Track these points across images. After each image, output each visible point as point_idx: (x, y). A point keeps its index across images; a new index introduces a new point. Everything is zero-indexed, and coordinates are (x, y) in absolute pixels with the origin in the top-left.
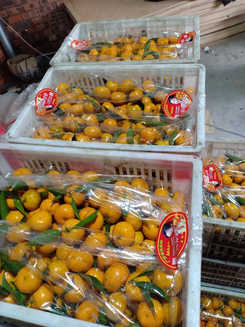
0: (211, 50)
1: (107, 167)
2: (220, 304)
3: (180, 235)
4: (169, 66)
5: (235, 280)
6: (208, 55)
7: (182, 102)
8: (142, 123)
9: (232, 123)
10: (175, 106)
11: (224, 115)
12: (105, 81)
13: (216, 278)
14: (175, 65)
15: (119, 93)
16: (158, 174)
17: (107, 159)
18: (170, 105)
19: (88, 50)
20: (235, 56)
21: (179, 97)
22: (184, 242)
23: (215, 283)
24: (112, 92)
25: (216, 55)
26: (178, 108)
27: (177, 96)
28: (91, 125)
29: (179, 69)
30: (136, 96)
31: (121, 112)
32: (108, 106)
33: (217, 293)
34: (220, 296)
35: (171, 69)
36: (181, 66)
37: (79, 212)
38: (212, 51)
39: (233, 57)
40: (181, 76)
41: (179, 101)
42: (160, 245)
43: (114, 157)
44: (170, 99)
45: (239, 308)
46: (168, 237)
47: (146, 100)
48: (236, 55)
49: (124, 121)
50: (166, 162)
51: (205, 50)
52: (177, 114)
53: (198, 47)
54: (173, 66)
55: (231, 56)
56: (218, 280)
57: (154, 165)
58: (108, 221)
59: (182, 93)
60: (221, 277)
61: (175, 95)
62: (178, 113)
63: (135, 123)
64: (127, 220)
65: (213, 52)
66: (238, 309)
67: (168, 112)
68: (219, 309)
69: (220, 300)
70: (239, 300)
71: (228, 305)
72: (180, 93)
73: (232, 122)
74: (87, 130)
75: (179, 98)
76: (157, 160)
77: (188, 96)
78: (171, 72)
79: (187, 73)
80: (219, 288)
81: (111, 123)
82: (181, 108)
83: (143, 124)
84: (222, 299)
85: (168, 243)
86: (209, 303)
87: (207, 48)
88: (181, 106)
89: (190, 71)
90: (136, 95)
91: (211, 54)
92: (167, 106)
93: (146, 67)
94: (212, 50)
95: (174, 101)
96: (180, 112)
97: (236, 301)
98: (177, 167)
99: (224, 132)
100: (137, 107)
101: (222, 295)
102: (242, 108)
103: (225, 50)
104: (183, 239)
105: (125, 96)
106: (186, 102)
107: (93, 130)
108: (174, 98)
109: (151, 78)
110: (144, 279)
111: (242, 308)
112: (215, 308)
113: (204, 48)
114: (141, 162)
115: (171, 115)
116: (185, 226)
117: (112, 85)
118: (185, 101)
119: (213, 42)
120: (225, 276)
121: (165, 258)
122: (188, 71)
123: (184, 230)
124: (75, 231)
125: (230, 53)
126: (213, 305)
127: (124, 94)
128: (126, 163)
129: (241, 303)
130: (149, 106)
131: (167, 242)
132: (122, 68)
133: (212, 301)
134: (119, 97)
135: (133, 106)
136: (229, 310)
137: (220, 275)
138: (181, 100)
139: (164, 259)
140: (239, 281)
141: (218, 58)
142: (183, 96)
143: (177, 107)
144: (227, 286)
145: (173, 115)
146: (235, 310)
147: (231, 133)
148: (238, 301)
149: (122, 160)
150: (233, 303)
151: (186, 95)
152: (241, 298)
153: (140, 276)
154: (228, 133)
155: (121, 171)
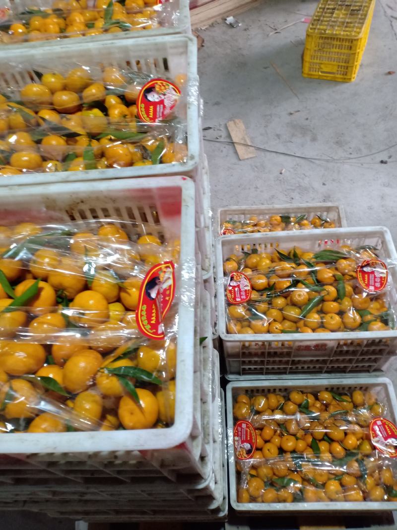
0: (237, 22)
1: (52, 213)
2: (279, 401)
3: (165, 290)
4: (141, 41)
5: (293, 362)
6: (234, 30)
7: (166, 97)
8: (109, 137)
9: (279, 138)
10: (155, 104)
11: (266, 126)
12: (40, 75)
13: (267, 365)
14: (149, 38)
15: (65, 92)
16: (136, 213)
17: (48, 199)
18: (148, 103)
19: (7, 24)
20: (276, 30)
21: (161, 90)
22: (169, 299)
23: (267, 373)
24: (53, 92)
25: (245, 30)
26: (160, 107)
27: (157, 89)
28: (22, 150)
29: (156, 44)
30: (94, 95)
31: (73, 123)
32: (48, 115)
33: (272, 387)
34: (277, 390)
35: (144, 45)
36: (159, 39)
37: (14, 289)
38: (239, 23)
39: (272, 32)
40: (164, 57)
41: (161, 96)
42: (143, 312)
43: (59, 194)
44: (147, 94)
45: (305, 402)
46: (153, 299)
47: (112, 101)
48: (276, 28)
49: (77, 138)
50: (143, 190)
51: (228, 23)
52: (160, 117)
53: (185, 7)
54: (148, 40)
55: (269, 29)
56: (270, 367)
57: (126, 198)
58: (64, 295)
59: (164, 83)
60: (274, 362)
61: (154, 88)
62: (161, 115)
63: (98, 140)
64: (94, 288)
65: (240, 25)
66: (303, 403)
67: (145, 116)
68: (277, 409)
69: (278, 396)
70: (305, 391)
71: (289, 400)
72: (162, 83)
73: (278, 136)
74: (14, 158)
75: (161, 92)
76: (129, 190)
77: (173, 87)
78: (146, 50)
79: (171, 51)
80: (274, 378)
81: (55, 142)
82: (164, 107)
83: (111, 140)
84: (280, 393)
85: (154, 307)
86: (263, 402)
87: (230, 19)
88: (165, 104)
89: (175, 46)
90: (93, 92)
91: (238, 28)
92: (143, 105)
93: (103, 44)
94: (239, 21)
95: (153, 97)
96: (163, 113)
97: (300, 393)
98: (162, 197)
99: (268, 154)
100: (96, 112)
101: (280, 388)
102: (292, 112)
103: (259, 21)
104: (169, 295)
105: (75, 96)
106: (171, 97)
107: (26, 157)
108: (152, 93)
109: (115, 63)
110: (123, 363)
111: (309, 400)
112: (273, 409)
113: (226, 20)
114: (106, 197)
115: (151, 119)
116: (171, 276)
117: (50, 79)
118: (170, 95)
119: (238, 7)
120: (277, 359)
121: (148, 327)
122: (171, 48)
123: (171, 282)
124: (8, 315)
125: (267, 25)
126: (269, 404)
127: (73, 93)
128: (82, 202)
129: (307, 393)
130: (117, 109)
131: (152, 307)
132: (64, 50)
133: (267, 399)
134: (66, 99)
135: (90, 112)
136: (291, 407)
137: (271, 359)
138: (164, 95)
139: (147, 329)
140: (299, 362)
141: (249, 35)
142: (167, 87)
143: (158, 106)
144: (285, 373)
145: (153, 119)
146: (299, 406)
147: (278, 155)
148: (302, 392)
149: (74, 196)
150: (296, 397)
151: (171, 86)
152: (306, 387)
153: (115, 360)
154: (274, 154)
155: (77, 215)
